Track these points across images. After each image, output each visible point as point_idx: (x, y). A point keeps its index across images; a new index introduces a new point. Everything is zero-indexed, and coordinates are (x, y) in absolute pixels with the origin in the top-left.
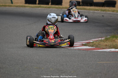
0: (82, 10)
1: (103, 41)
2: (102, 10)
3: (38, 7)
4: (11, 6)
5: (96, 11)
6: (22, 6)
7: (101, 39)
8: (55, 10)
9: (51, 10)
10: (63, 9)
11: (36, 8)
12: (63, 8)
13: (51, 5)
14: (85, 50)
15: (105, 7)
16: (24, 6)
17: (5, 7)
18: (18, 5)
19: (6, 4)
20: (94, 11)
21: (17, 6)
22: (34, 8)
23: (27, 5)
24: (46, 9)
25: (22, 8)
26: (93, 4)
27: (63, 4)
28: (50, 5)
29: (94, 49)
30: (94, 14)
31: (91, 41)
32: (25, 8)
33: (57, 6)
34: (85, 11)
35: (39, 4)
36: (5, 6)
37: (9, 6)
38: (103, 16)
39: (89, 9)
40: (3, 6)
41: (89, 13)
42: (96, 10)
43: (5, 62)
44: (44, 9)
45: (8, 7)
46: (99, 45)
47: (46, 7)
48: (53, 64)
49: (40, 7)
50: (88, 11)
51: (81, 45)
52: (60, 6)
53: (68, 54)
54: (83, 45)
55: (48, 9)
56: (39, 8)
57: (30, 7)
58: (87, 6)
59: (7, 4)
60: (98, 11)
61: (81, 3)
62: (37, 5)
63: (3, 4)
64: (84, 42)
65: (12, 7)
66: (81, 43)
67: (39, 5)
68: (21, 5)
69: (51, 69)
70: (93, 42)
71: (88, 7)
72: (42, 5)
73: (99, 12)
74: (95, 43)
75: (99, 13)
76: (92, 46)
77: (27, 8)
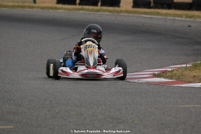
0: (153, 15)
1: (190, 69)
2: (187, 16)
3: (80, 10)
4: (33, 7)
5: (176, 18)
6: (52, 8)
7: (185, 66)
8: (107, 15)
9: (101, 14)
10: (121, 14)
11: (75, 12)
12: (121, 11)
13: (101, 5)
14: (158, 84)
15: (192, 10)
16: (56, 8)
17: (23, 9)
18: (45, 5)
19: (24, 4)
20: (175, 17)
21: (43, 8)
22: (72, 12)
23: (60, 6)
24: (91, 13)
25: (51, 11)
26: (173, 5)
27: (121, 4)
28: (99, 7)
29: (173, 83)
30: (174, 22)
31: (168, 69)
32: (56, 11)
33: (111, 8)
34: (160, 17)
35: (80, 4)
36: (24, 7)
37: (30, 7)
38: (189, 26)
39: (166, 15)
40: (19, 6)
41: (165, 21)
42: (178, 16)
43: (22, 103)
44: (88, 12)
45: (27, 9)
46: (182, 75)
47: (92, 10)
48: (104, 107)
49: (82, 9)
50: (163, 17)
51: (152, 76)
52: (116, 8)
53: (130, 90)
54: (155, 76)
55: (95, 13)
56: (81, 12)
57: (65, 9)
58: (163, 8)
59: (27, 4)
60: (182, 17)
61: (152, 4)
62: (77, 7)
63: (20, 4)
64: (157, 71)
65: (34, 9)
66: (152, 73)
67: (81, 7)
68: (50, 5)
69: (100, 116)
70: (173, 71)
71: (164, 11)
72: (85, 7)
74: (175, 72)
75: (182, 20)
76: (171, 78)
77: (60, 11)
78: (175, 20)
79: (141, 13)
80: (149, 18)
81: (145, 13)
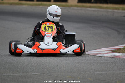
4: (3, 3)
14: (120, 58)
16: (21, 4)
21: (11, 4)
25: (17, 6)
34: (102, 10)
39: (107, 8)
42: (116, 9)
50: (105, 10)
51: (110, 52)
57: (28, 4)
60: (119, 9)
73: (119, 11)
77: (24, 6)
78: (114, 12)
79: (87, 7)
80: (94, 11)
81: (90, 7)
